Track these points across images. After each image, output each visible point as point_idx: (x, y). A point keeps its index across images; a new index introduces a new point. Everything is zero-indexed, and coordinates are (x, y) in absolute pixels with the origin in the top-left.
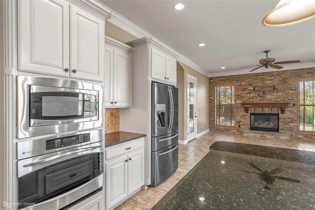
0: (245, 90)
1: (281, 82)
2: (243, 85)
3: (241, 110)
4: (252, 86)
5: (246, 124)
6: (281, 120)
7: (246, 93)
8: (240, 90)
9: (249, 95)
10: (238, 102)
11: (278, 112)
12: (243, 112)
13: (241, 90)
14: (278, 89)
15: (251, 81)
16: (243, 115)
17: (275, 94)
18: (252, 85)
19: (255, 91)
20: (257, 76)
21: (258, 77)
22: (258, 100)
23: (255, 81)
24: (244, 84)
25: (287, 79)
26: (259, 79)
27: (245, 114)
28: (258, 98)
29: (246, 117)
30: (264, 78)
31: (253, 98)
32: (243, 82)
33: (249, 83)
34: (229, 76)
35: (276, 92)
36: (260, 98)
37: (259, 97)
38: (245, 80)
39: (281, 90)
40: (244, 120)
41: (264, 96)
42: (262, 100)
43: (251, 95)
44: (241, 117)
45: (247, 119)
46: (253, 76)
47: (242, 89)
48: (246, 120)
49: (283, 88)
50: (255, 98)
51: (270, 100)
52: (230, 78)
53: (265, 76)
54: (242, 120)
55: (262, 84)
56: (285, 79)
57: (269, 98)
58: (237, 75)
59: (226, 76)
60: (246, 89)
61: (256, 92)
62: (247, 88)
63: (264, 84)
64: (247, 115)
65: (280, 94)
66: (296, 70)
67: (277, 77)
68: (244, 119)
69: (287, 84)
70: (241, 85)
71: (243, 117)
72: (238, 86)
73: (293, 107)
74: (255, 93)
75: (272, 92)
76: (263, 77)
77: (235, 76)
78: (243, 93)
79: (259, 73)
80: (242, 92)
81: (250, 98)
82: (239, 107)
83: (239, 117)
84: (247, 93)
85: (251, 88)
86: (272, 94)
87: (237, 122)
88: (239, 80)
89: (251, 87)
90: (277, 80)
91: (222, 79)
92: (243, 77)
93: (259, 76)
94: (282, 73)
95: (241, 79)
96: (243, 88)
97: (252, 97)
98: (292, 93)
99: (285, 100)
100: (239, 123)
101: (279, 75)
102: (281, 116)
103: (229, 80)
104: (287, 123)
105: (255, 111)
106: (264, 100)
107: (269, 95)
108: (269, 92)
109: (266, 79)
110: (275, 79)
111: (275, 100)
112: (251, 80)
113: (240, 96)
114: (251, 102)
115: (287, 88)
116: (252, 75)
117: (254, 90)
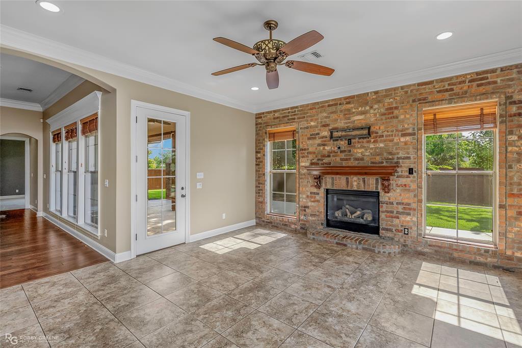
0: (315, 138)
1: (384, 117)
2: (311, 127)
3: (307, 182)
4: (327, 128)
5: (317, 214)
6: (383, 208)
7: (316, 145)
8: (306, 137)
9: (322, 148)
10: (303, 164)
11: (377, 188)
12: (311, 186)
13: (309, 139)
14: (377, 133)
15: (326, 117)
16: (311, 193)
17: (372, 146)
18: (328, 125)
19: (333, 141)
20: (336, 104)
21: (339, 107)
22: (338, 159)
23: (334, 116)
24: (312, 124)
25: (396, 108)
26: (341, 111)
27: (315, 190)
28: (338, 156)
29: (318, 197)
30: (349, 110)
31: (329, 156)
32: (312, 120)
33: (321, 122)
34: (288, 109)
35: (372, 140)
36: (343, 156)
37: (341, 152)
38: (314, 116)
39: (383, 136)
40: (313, 204)
41: (350, 151)
42: (346, 160)
43: (326, 148)
44: (308, 196)
45: (318, 201)
46: (329, 106)
47: (309, 136)
48: (317, 203)
49: (388, 132)
50: (334, 156)
51: (362, 159)
52: (289, 112)
53: (352, 105)
54: (309, 204)
55: (347, 123)
56: (391, 109)
57: (359, 155)
58: (302, 106)
59: (283, 110)
60: (317, 136)
61: (335, 142)
62: (318, 134)
63: (349, 123)
64: (318, 194)
65: (382, 145)
66: (414, 85)
67: (376, 106)
68: (313, 201)
69: (395, 121)
70: (307, 128)
71: (312, 197)
72: (303, 130)
73: (408, 177)
74: (333, 144)
75: (365, 140)
76: (349, 106)
77: (297, 107)
78: (312, 145)
79: (340, 99)
80: (311, 142)
81: (324, 156)
82: (304, 174)
83: (304, 196)
84: (319, 145)
85: (325, 133)
86: (366, 145)
87: (302, 207)
88: (304, 117)
89: (325, 131)
90: (376, 111)
91: (277, 115)
92: (311, 109)
93: (340, 104)
94: (386, 96)
95: (307, 113)
96: (311, 133)
97: (326, 154)
98: (406, 143)
99: (390, 159)
100: (305, 211)
101: (379, 102)
102: (384, 197)
103: (288, 116)
104: (395, 214)
105: (333, 184)
106: (350, 159)
107: (358, 148)
108: (360, 140)
109: (354, 110)
110: (372, 111)
111: (371, 159)
112: (325, 115)
113: (307, 151)
114: (326, 164)
115: (397, 130)
116: (327, 104)
117: (331, 137)
